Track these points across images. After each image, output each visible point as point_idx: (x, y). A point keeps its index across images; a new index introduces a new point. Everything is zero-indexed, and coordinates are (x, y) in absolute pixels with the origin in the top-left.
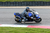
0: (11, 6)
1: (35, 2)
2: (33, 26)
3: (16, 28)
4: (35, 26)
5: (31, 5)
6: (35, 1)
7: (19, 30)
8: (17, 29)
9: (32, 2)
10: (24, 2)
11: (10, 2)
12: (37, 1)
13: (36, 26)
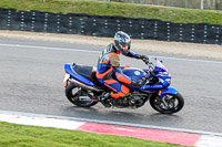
0: (19, 29)
1: (125, 19)
2: (107, 128)
3: (29, 130)
4: (113, 127)
5: (105, 32)
6: (125, 16)
7: (42, 140)
8: (35, 135)
9: (112, 18)
10: (78, 15)
11: (13, 10)
12: (135, 16)
13: (120, 126)
